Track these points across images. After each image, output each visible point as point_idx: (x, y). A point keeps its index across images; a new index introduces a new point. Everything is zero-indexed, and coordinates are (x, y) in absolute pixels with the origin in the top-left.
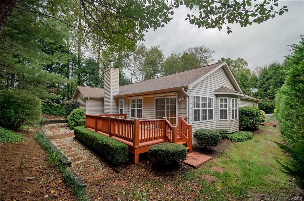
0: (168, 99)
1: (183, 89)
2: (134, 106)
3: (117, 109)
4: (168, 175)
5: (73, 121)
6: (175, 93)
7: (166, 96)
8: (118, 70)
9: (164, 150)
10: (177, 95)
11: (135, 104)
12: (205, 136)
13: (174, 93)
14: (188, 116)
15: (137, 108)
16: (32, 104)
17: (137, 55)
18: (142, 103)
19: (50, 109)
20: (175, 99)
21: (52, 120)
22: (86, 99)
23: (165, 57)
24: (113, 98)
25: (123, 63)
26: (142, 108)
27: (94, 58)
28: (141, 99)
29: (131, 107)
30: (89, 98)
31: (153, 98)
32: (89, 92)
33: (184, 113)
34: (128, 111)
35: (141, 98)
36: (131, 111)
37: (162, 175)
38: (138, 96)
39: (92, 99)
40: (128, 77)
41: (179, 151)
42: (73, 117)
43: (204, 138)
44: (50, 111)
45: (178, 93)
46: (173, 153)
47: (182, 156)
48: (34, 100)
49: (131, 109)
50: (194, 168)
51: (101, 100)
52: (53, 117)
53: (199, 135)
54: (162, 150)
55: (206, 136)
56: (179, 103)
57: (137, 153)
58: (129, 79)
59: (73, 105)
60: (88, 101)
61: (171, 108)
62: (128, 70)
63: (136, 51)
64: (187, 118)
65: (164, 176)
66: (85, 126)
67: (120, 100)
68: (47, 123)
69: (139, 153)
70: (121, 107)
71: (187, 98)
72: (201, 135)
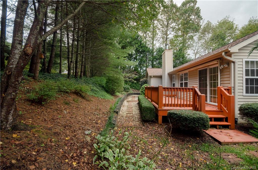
0: (210, 69)
1: (223, 53)
2: (182, 80)
3: (171, 84)
4: (180, 139)
5: (143, 93)
6: (217, 60)
7: (208, 66)
8: (171, 51)
9: (177, 114)
10: (219, 62)
11: (183, 78)
12: (252, 111)
13: (215, 61)
14: (233, 86)
15: (185, 82)
16: (118, 80)
17: (202, 33)
18: (188, 77)
19: (135, 86)
20: (217, 67)
21: (136, 92)
22: (151, 77)
23: (238, 26)
24: (167, 74)
25: (187, 45)
26: (188, 81)
27: (162, 46)
28: (187, 73)
29: (180, 81)
30: (152, 76)
31: (196, 70)
32: (153, 72)
33: (228, 82)
34: (178, 85)
35: (187, 71)
36: (180, 85)
37: (174, 137)
38: (185, 71)
39: (155, 77)
40: (192, 57)
41: (194, 118)
42: (142, 90)
43: (251, 113)
44: (135, 87)
45: (220, 60)
46: (185, 118)
47: (198, 124)
48: (119, 78)
49: (180, 83)
50: (219, 144)
51: (160, 77)
52: (137, 91)
53: (244, 109)
54: (175, 113)
55: (255, 111)
56: (222, 71)
57: (161, 115)
58: (192, 59)
59: (144, 82)
60: (152, 79)
61: (215, 78)
62: (191, 50)
63: (201, 31)
64: (232, 88)
65: (176, 139)
66: (144, 95)
67: (173, 76)
68: (133, 94)
69: (163, 115)
70: (174, 82)
71: (232, 64)
72: (247, 109)
